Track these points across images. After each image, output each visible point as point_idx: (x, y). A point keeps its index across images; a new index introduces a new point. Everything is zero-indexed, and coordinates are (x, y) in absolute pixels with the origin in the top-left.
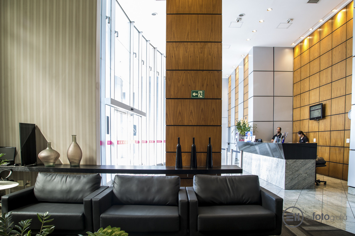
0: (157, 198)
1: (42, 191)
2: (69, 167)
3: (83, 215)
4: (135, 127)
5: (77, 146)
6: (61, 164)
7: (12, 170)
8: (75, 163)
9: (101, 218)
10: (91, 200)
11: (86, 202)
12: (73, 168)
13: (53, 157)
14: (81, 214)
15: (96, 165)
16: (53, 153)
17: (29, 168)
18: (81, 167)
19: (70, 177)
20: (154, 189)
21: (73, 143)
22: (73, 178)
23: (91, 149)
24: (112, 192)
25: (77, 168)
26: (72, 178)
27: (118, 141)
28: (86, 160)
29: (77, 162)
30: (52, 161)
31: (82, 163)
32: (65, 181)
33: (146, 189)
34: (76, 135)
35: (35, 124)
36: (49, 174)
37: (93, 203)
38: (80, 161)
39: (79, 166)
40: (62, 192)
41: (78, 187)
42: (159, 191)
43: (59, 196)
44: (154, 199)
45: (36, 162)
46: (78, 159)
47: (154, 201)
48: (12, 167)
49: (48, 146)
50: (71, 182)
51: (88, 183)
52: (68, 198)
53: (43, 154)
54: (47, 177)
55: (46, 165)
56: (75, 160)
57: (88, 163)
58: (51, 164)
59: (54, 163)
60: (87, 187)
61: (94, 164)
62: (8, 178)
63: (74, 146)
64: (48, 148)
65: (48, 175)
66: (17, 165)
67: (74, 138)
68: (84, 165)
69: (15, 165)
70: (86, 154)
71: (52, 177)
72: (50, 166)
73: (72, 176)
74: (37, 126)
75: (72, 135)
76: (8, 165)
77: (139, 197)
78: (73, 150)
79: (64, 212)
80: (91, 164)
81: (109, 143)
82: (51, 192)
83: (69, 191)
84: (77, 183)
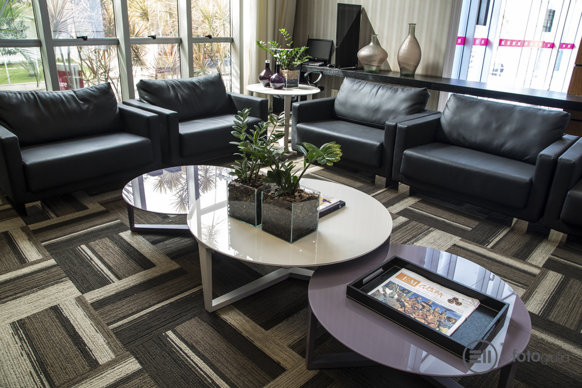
0: (509, 145)
1: (344, 104)
2: (398, 76)
3: (382, 145)
4: (552, 14)
5: (415, 43)
6: (389, 71)
7: (322, 73)
8: (408, 70)
9: (405, 154)
10: (396, 125)
11: (389, 126)
12: (403, 77)
13: (378, 58)
14: (379, 144)
15: (441, 78)
16: (378, 51)
17: (343, 72)
18: (417, 78)
19: (383, 89)
20: (508, 129)
21: (409, 36)
22: (387, 90)
23: (437, 48)
24: (439, 120)
25: (410, 78)
26: (385, 90)
27: (501, 41)
28: (427, 68)
29: (411, 69)
30: (375, 64)
31: (419, 71)
32: (375, 94)
33: (494, 126)
34: (415, 24)
35: (361, 6)
36: (357, 80)
37: (397, 129)
38: (416, 67)
39: (413, 75)
40: (368, 109)
41: (390, 105)
42: (519, 132)
43: (362, 114)
44: (503, 145)
45: (356, 65)
46: (413, 63)
47: (503, 149)
48: (324, 69)
49: (372, 40)
50: (382, 96)
51: (405, 100)
52: (374, 119)
53: (364, 52)
54: (353, 85)
55: (366, 68)
56: (408, 65)
57: (430, 73)
58: (374, 69)
59: (378, 67)
60: (404, 106)
61: (439, 75)
62: (316, 83)
63: (410, 42)
64: (371, 44)
65: (356, 82)
66: (331, 66)
67: (412, 29)
68: (422, 76)
69: (329, 67)
70: (428, 55)
71: (360, 86)
72: (371, 72)
73: (387, 87)
74: (363, 8)
75: (410, 24)
76: (320, 66)
77: (479, 137)
78: (406, 49)
79: (359, 137)
80: (434, 74)
81: (483, 42)
82: (354, 107)
83: (376, 110)
84: (390, 99)
